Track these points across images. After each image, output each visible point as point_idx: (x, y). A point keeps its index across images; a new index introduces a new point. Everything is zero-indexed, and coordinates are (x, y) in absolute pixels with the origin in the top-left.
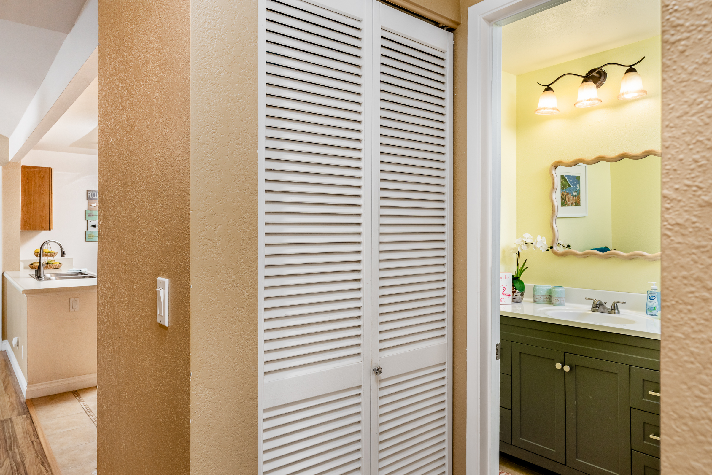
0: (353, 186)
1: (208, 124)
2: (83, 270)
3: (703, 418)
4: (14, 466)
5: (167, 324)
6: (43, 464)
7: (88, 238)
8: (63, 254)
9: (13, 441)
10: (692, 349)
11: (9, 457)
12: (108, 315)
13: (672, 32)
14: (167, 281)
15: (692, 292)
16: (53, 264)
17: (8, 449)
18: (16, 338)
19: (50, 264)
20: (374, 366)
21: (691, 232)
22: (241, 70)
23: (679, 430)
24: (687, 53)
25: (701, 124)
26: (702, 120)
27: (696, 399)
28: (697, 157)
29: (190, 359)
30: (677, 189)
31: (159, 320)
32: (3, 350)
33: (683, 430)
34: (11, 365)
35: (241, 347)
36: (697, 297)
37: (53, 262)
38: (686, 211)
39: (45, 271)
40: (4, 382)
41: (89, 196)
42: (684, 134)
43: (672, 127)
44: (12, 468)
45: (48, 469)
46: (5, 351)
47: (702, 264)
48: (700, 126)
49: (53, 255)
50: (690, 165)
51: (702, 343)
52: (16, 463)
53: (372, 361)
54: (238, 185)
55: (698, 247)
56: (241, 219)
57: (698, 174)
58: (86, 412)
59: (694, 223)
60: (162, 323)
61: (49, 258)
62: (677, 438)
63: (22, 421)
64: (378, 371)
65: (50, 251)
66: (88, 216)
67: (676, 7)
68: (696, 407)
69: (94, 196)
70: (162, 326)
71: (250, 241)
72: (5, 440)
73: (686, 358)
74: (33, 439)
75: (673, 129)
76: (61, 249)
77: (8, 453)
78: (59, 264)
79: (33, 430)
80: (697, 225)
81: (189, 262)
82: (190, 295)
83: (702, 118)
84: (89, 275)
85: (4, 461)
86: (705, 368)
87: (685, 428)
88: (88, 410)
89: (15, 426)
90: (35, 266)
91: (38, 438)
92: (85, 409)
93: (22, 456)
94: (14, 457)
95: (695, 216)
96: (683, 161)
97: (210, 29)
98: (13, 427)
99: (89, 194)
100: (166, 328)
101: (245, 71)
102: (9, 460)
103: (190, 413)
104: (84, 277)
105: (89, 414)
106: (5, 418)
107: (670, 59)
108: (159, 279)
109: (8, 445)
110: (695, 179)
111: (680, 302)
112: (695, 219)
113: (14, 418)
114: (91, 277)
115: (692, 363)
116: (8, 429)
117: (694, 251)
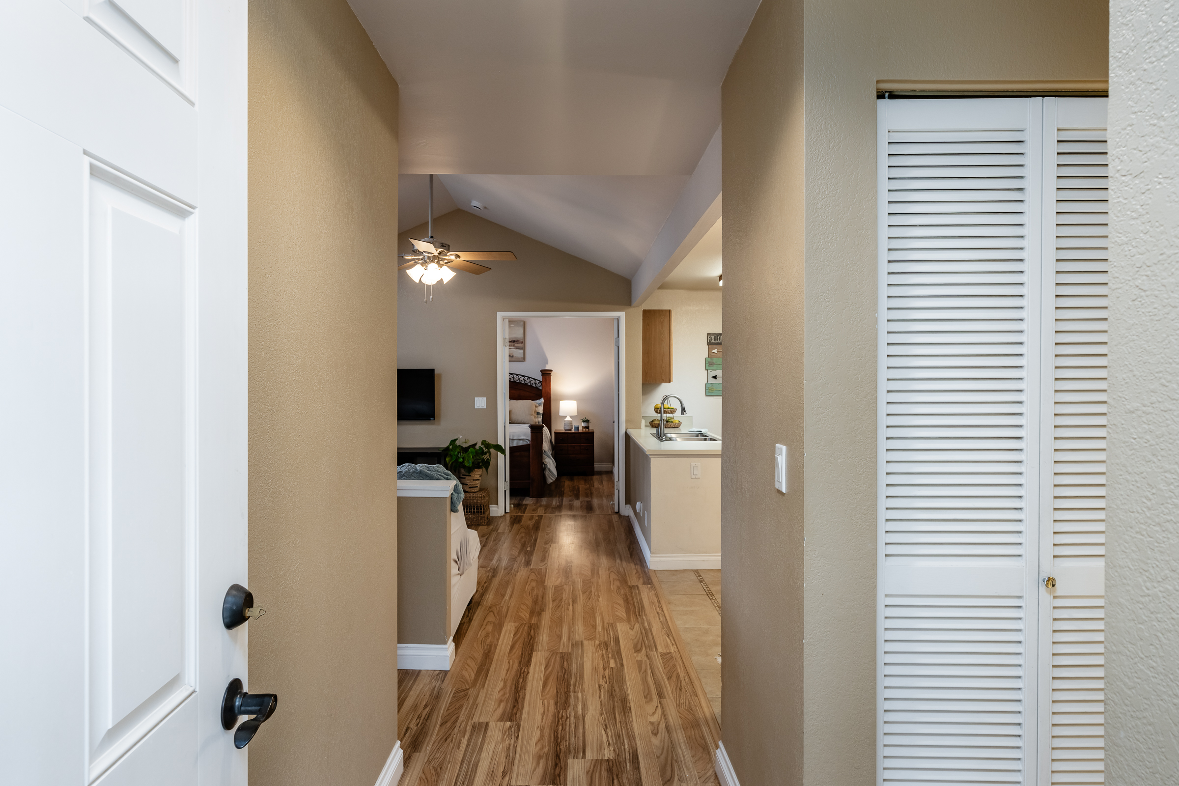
0: (1012, 343)
1: (822, 294)
2: (704, 431)
3: (1126, 567)
4: (644, 631)
5: (784, 491)
6: (668, 636)
7: (710, 391)
8: (683, 410)
9: (640, 608)
10: (1121, 517)
11: (638, 622)
12: (731, 480)
13: (1114, 282)
14: (784, 448)
15: (1121, 475)
16: (672, 422)
17: (637, 614)
18: (640, 502)
19: (669, 422)
20: (1045, 575)
21: (1121, 431)
22: (858, 232)
23: (1113, 576)
24: (1120, 299)
25: (1127, 352)
26: (1127, 349)
27: (1122, 553)
28: (1124, 376)
29: (803, 525)
30: (1114, 399)
31: (777, 486)
32: (627, 515)
33: (1115, 576)
34: (634, 532)
35: (857, 521)
36: (1123, 479)
37: (672, 420)
38: (1119, 415)
39: (666, 431)
40: (629, 549)
41: (710, 340)
42: (1118, 358)
43: (1112, 353)
44: (641, 633)
45: (673, 642)
46: (628, 516)
47: (1126, 455)
48: (1126, 354)
49: (673, 411)
50: (1121, 382)
51: (1126, 512)
52: (645, 629)
53: (1040, 568)
54: (854, 353)
55: (1124, 442)
56: (857, 388)
57: (1125, 389)
58: (708, 595)
59: (1123, 424)
60: (780, 489)
61: (669, 415)
62: (1112, 582)
63: (648, 591)
64: (1051, 582)
65: (670, 406)
66: (708, 365)
67: (1115, 264)
68: (1122, 559)
69: (715, 341)
70: (780, 492)
71: (867, 411)
72: (634, 605)
73: (1117, 523)
74: (658, 610)
75: (1113, 354)
76: (682, 405)
77: (638, 618)
78: (678, 422)
79: (658, 602)
80: (1124, 426)
81: (803, 431)
82: (803, 463)
83: (1127, 348)
84: (710, 437)
85: (635, 625)
86: (1127, 531)
87: (1116, 574)
88: (709, 593)
89: (642, 593)
90: (655, 423)
91: (662, 611)
92: (707, 592)
93: (649, 624)
94: (643, 623)
95: (1123, 419)
96: (1118, 379)
97: (824, 198)
98: (640, 594)
99: (710, 337)
100: (783, 494)
101: (863, 232)
102: (638, 625)
103: (803, 577)
104: (705, 440)
105: (711, 597)
106: (633, 584)
107: (1112, 302)
108: (777, 445)
109: (636, 610)
110: (1123, 393)
111: (1115, 482)
112: (1123, 422)
113: (640, 586)
114: (711, 440)
115: (1120, 527)
116: (636, 596)
117: (1123, 445)
